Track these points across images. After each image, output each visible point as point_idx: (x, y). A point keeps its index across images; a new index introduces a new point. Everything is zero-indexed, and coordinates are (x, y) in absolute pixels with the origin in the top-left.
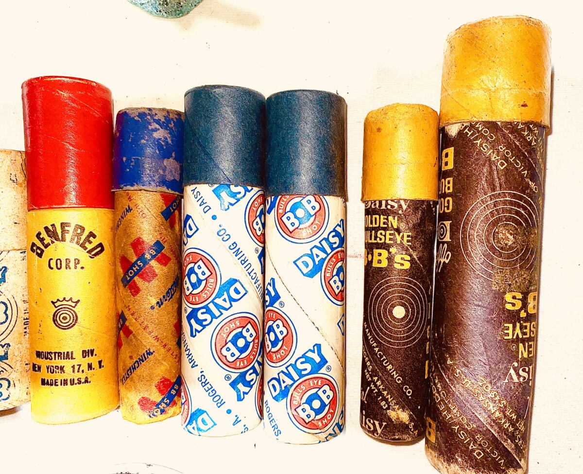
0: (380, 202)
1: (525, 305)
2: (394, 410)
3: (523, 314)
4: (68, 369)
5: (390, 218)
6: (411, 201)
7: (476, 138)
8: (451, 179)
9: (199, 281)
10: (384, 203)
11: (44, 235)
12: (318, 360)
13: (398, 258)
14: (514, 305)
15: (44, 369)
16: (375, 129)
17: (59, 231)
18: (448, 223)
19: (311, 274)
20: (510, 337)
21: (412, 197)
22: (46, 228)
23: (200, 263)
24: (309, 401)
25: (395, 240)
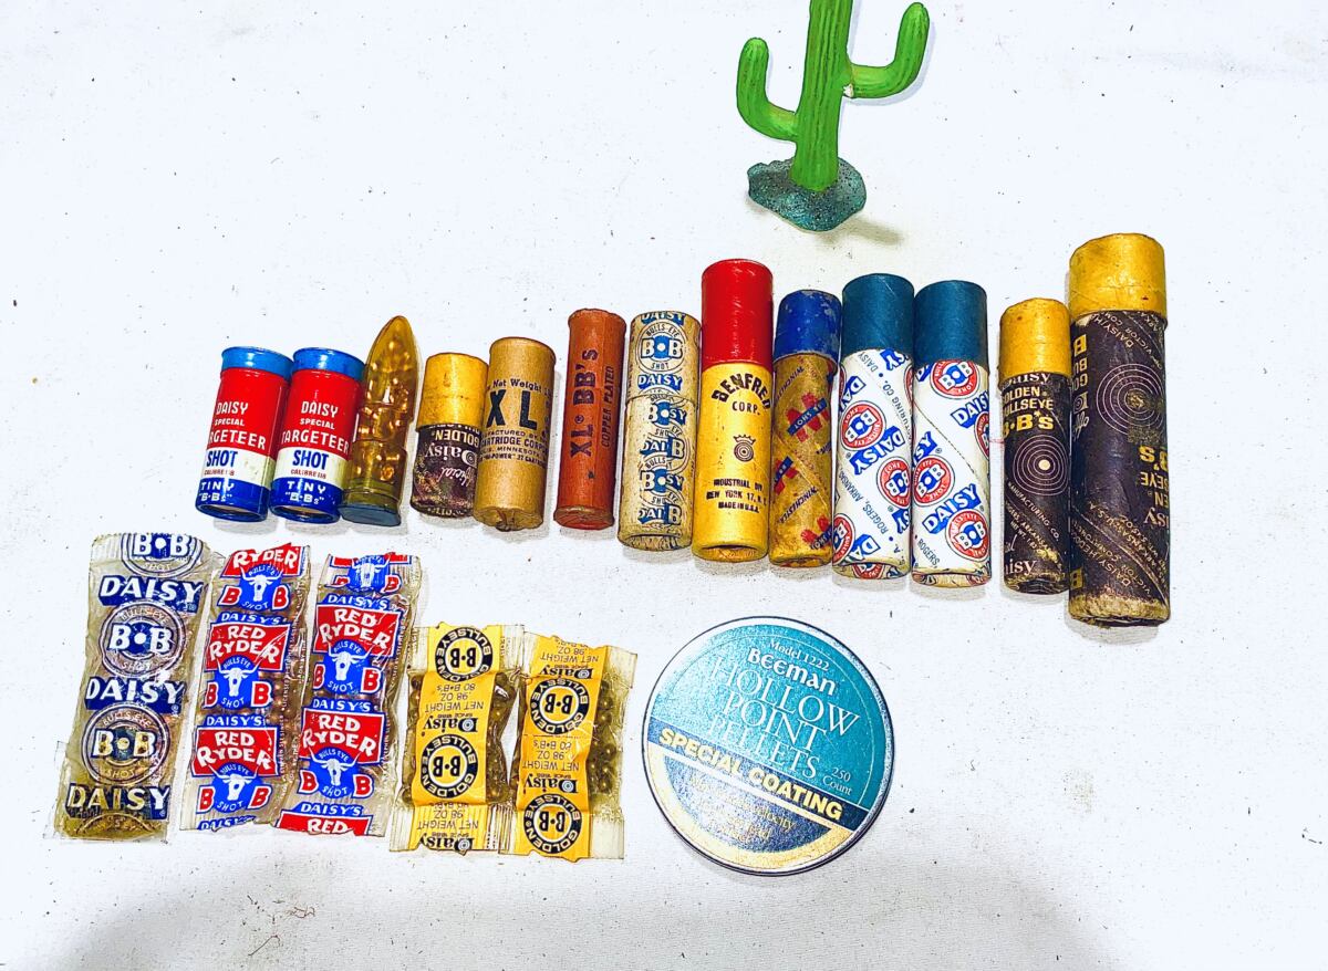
0: (1022, 377)
1: (1157, 461)
2: (1043, 548)
3: (1156, 467)
4: (744, 495)
5: (1033, 388)
6: (1052, 374)
7: (1106, 325)
8: (1085, 359)
9: (866, 427)
10: (1026, 377)
11: (730, 382)
12: (973, 498)
13: (1042, 420)
14: (1147, 457)
15: (722, 494)
16: (1015, 318)
17: (744, 380)
18: (1084, 395)
19: (966, 425)
20: (1147, 484)
21: (1052, 371)
22: (732, 377)
23: (868, 412)
24: (967, 531)
25: (1038, 405)
